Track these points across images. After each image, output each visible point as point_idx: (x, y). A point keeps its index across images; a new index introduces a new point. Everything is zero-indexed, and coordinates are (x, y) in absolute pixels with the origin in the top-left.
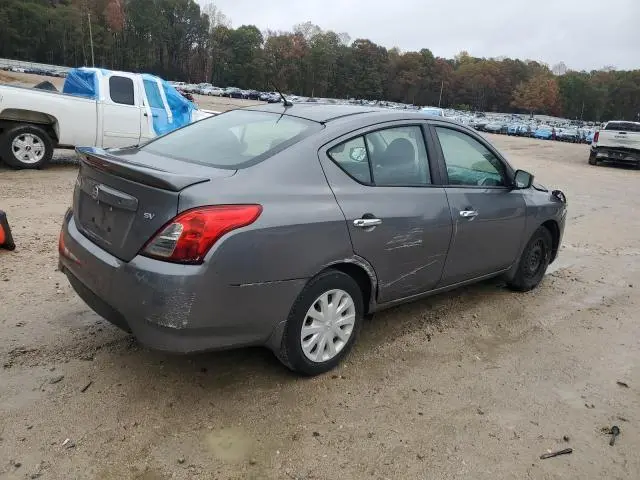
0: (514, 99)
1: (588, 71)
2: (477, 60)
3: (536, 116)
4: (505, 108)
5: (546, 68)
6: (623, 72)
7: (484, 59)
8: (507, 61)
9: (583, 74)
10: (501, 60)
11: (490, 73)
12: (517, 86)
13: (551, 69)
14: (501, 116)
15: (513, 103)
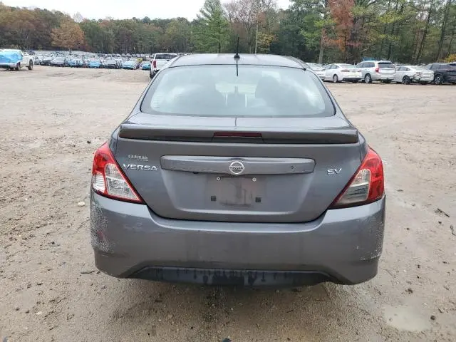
0: (53, 40)
1: (97, 20)
2: (13, 9)
3: (73, 52)
4: (48, 47)
5: (69, 17)
6: (118, 21)
7: (18, 8)
8: (37, 10)
9: (94, 22)
10: (33, 9)
11: (27, 19)
12: (53, 30)
13: (72, 17)
14: (48, 53)
15: (54, 43)
